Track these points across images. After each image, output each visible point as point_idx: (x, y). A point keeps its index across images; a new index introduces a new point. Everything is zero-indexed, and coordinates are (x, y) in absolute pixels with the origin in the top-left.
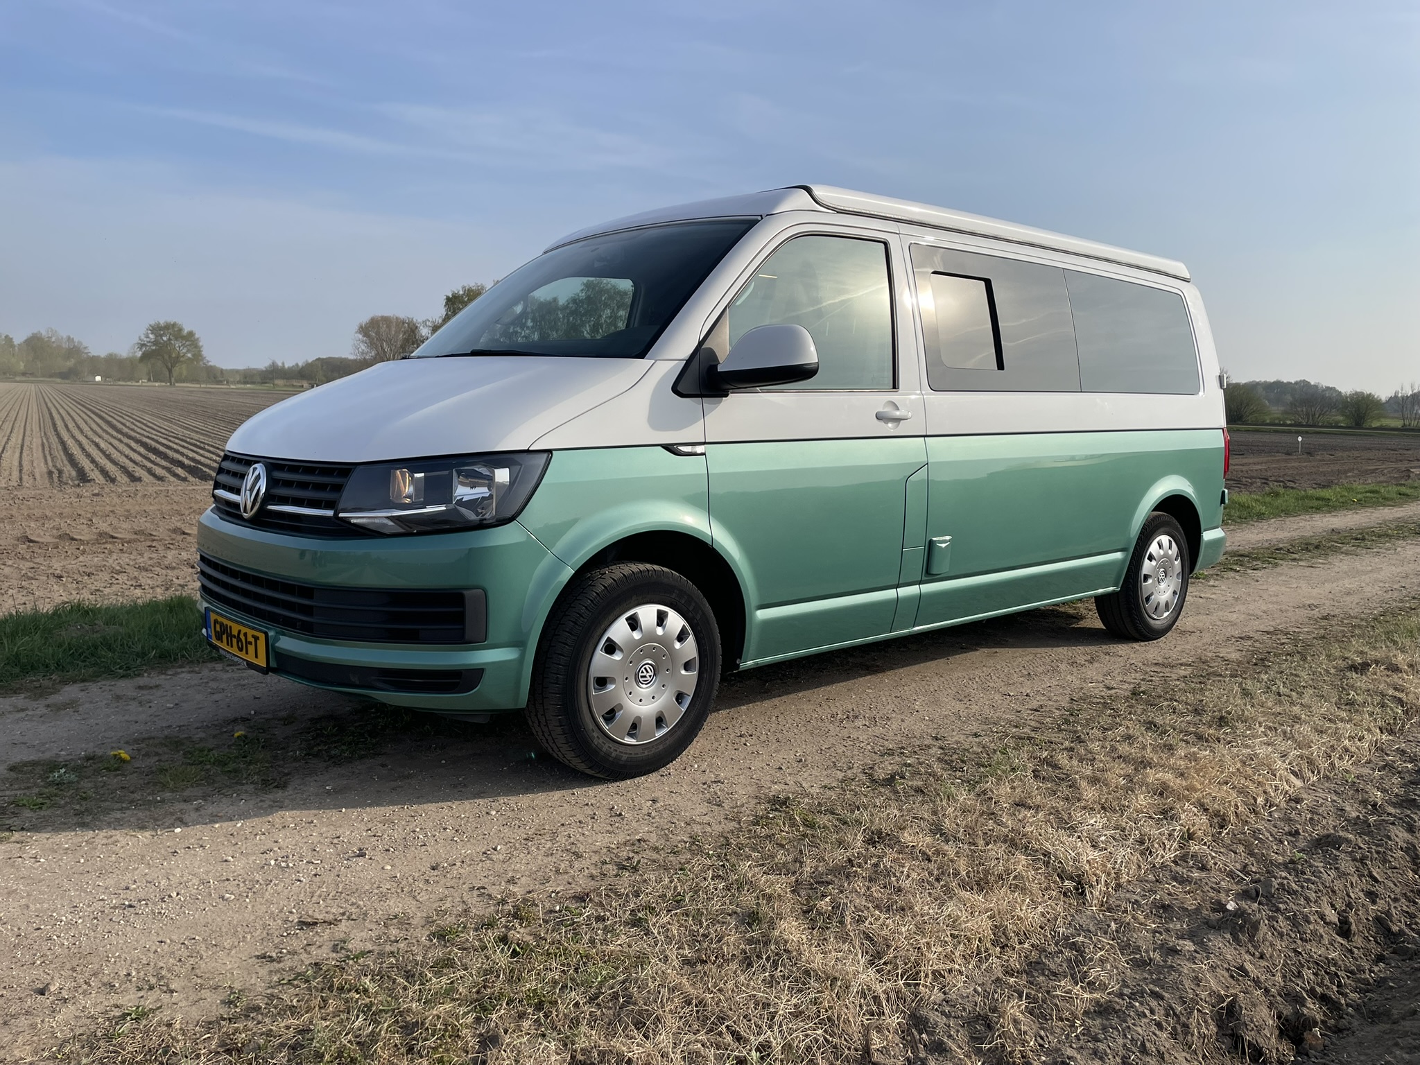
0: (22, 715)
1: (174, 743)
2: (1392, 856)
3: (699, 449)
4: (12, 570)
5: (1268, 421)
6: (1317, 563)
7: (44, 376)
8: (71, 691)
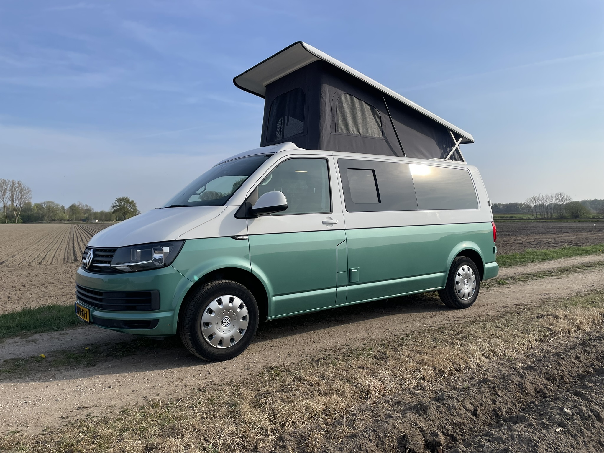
0: (16, 344)
1: (64, 352)
2: (510, 387)
3: (246, 237)
4: (36, 295)
5: (592, 217)
6: (561, 277)
7: (76, 221)
8: (37, 336)
